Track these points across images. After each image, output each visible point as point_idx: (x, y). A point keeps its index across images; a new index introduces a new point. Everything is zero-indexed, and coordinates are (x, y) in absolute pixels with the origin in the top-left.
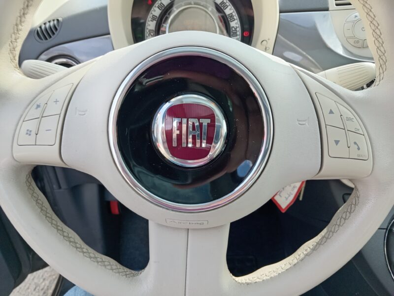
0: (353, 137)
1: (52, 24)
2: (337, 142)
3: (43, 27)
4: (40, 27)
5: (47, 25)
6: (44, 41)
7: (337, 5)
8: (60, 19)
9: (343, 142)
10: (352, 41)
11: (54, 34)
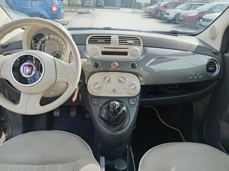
0: (63, 73)
1: (7, 43)
2: (59, 73)
3: (4, 44)
4: (3, 44)
5: (5, 44)
6: (4, 49)
7: (88, 44)
8: (10, 42)
9: (61, 74)
10: (91, 54)
11: (7, 47)
